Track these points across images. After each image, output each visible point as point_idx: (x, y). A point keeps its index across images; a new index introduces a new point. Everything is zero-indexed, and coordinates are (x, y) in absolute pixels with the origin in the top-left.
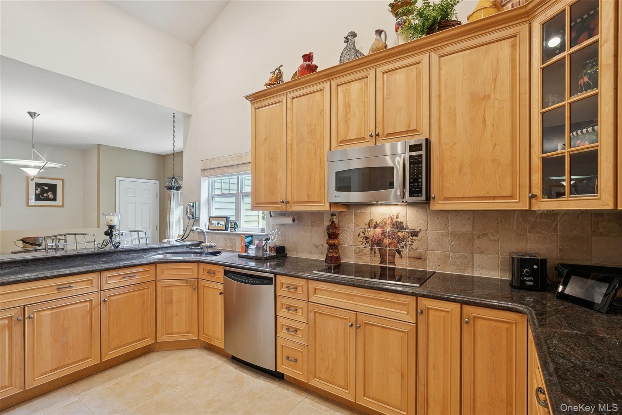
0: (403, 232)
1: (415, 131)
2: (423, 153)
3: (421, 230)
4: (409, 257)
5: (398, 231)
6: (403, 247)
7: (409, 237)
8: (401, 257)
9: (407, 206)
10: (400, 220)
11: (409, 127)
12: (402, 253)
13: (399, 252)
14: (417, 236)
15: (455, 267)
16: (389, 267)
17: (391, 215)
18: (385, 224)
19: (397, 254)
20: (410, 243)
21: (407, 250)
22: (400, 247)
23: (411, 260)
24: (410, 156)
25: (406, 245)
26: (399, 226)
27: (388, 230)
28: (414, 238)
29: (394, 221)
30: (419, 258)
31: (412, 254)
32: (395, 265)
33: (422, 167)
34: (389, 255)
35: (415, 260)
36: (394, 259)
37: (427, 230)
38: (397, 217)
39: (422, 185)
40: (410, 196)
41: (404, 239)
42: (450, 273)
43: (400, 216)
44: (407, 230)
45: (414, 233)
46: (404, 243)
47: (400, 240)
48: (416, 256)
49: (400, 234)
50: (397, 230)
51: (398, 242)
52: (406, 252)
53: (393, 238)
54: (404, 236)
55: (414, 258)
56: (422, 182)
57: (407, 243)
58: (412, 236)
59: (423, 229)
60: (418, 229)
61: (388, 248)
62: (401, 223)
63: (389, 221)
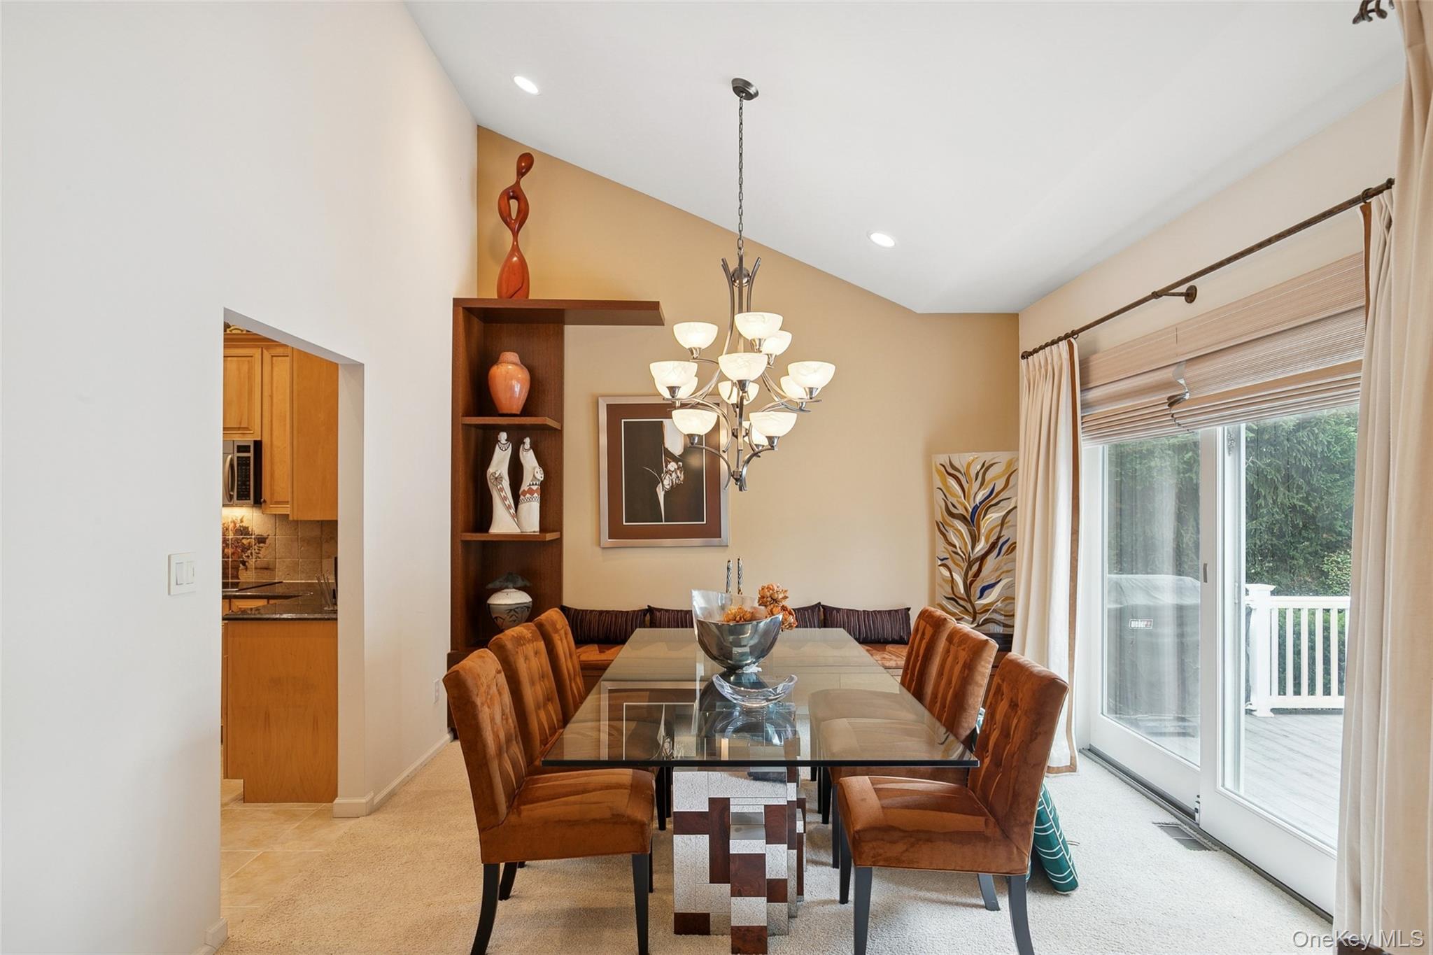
0: (248, 539)
1: (247, 429)
2: (251, 454)
3: (268, 535)
4: (256, 568)
5: (243, 538)
6: (248, 557)
7: (255, 545)
8: (246, 569)
9: (254, 509)
10: (244, 524)
11: (240, 423)
12: (247, 564)
13: (244, 563)
14: (264, 542)
15: (304, 575)
16: (232, 583)
17: (234, 519)
18: (227, 529)
19: (241, 565)
20: (257, 551)
21: (254, 560)
22: (246, 556)
23: (258, 570)
24: (238, 457)
25: (251, 554)
26: (244, 531)
27: (230, 537)
28: (261, 545)
29: (238, 525)
30: (266, 569)
31: (259, 564)
32: (239, 579)
33: (250, 469)
34: (232, 568)
35: (262, 571)
36: (238, 572)
37: (275, 535)
38: (242, 521)
39: (249, 489)
40: (238, 499)
41: (249, 547)
42: (299, 581)
43: (244, 519)
44: (253, 537)
45: (261, 540)
46: (249, 551)
47: (245, 549)
48: (264, 565)
49: (245, 541)
50: (241, 537)
51: (242, 551)
52: (252, 562)
53: (236, 547)
54: (249, 543)
55: (261, 568)
56: (249, 485)
57: (253, 551)
58: (259, 543)
59: (271, 533)
60: (265, 535)
61: (230, 560)
62: (246, 528)
63: (231, 526)
